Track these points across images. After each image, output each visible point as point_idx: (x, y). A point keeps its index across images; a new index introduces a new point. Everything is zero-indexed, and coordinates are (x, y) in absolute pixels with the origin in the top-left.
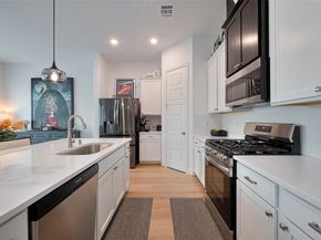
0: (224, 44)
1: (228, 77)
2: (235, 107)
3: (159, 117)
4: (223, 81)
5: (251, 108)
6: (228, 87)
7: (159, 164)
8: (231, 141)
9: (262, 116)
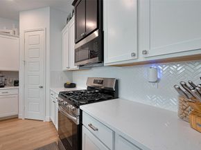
0: (73, 18)
1: (76, 43)
2: (80, 66)
3: (17, 73)
4: (73, 46)
5: (91, 68)
6: (76, 51)
7: (16, 118)
8: (78, 92)
9: (97, 73)
